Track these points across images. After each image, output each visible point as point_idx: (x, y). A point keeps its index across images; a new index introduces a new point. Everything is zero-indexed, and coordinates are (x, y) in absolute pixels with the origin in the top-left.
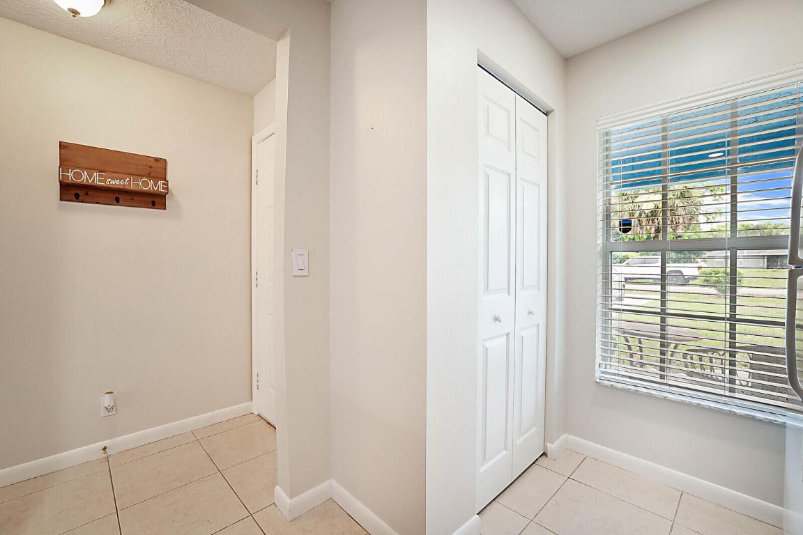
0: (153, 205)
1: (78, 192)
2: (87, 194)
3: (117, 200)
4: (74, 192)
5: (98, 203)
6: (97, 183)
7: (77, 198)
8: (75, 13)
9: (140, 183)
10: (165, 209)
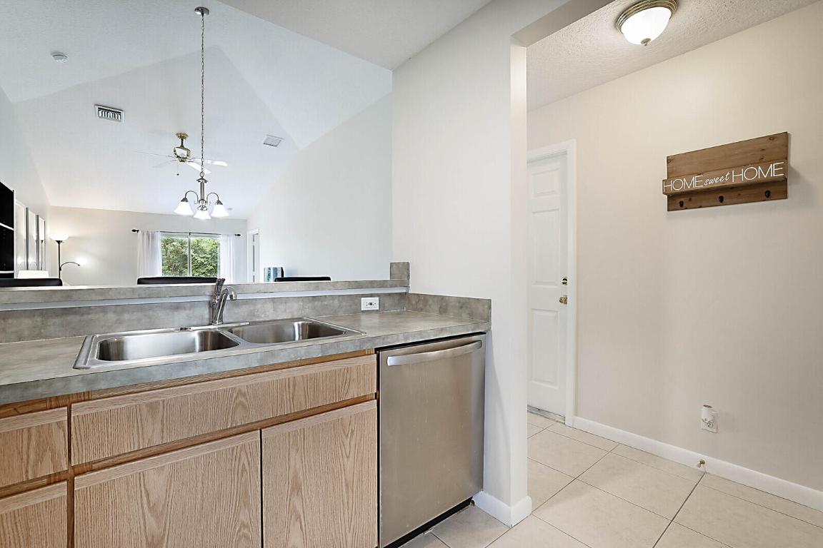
0: (768, 196)
1: (682, 200)
2: (690, 200)
3: (721, 199)
4: (679, 200)
5: (700, 207)
6: (695, 187)
7: (682, 206)
8: (646, 41)
9: (743, 175)
10: (786, 198)
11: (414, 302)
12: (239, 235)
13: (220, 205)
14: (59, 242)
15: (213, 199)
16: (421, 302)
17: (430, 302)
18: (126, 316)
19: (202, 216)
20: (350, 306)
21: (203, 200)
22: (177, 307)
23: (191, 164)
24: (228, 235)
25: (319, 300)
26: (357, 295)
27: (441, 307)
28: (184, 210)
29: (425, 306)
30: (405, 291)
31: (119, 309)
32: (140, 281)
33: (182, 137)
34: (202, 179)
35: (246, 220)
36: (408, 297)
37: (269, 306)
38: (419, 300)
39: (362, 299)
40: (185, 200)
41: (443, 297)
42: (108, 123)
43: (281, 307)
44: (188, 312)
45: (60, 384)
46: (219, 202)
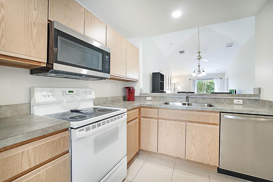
11: (261, 103)
12: (221, 78)
13: (204, 72)
14: (174, 84)
15: (202, 71)
16: (263, 103)
17: (267, 103)
18: (171, 99)
19: (200, 75)
20: (229, 102)
21: (199, 71)
22: (180, 98)
23: (202, 60)
24: (217, 79)
25: (217, 99)
26: (232, 99)
27: (270, 105)
28: (194, 75)
29: (265, 105)
30: (259, 99)
31: (170, 97)
32: (178, 92)
33: (199, 53)
34: (199, 66)
35: (224, 73)
36: (259, 101)
37: (201, 99)
38: (263, 102)
39: (234, 100)
40: (194, 72)
41: (271, 102)
42: (182, 55)
43: (204, 100)
44: (182, 99)
45: (157, 106)
46: (203, 71)
